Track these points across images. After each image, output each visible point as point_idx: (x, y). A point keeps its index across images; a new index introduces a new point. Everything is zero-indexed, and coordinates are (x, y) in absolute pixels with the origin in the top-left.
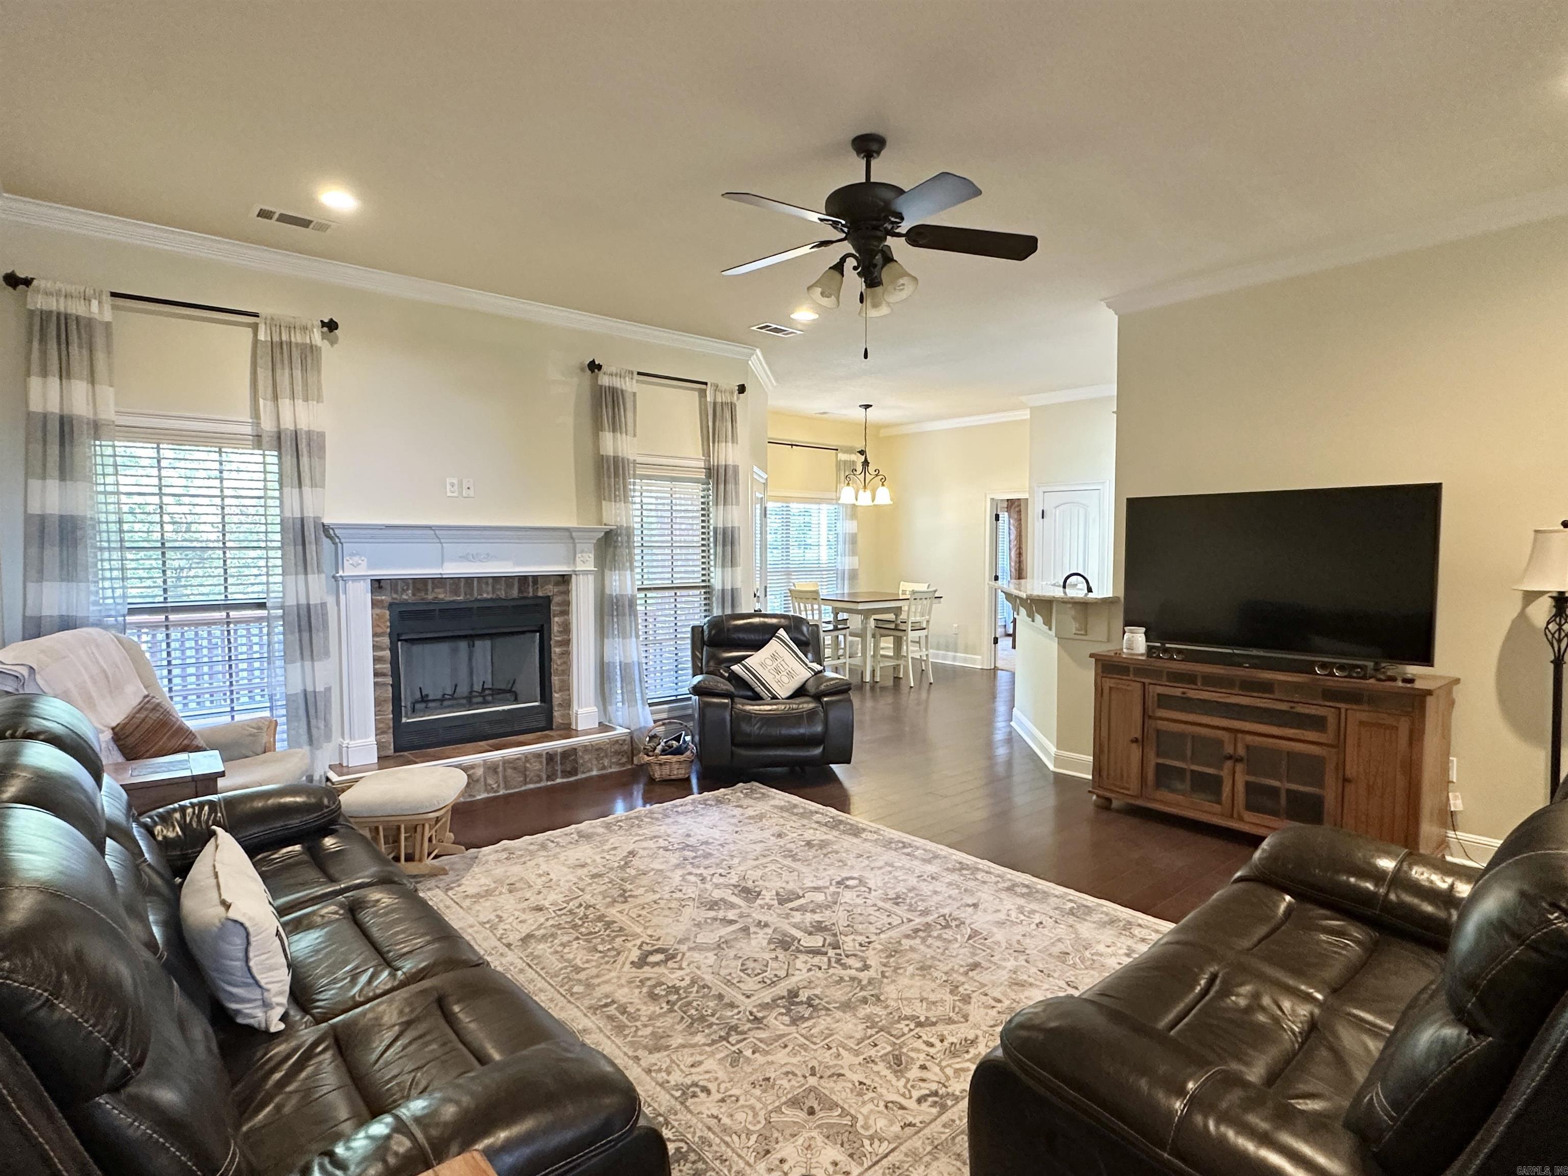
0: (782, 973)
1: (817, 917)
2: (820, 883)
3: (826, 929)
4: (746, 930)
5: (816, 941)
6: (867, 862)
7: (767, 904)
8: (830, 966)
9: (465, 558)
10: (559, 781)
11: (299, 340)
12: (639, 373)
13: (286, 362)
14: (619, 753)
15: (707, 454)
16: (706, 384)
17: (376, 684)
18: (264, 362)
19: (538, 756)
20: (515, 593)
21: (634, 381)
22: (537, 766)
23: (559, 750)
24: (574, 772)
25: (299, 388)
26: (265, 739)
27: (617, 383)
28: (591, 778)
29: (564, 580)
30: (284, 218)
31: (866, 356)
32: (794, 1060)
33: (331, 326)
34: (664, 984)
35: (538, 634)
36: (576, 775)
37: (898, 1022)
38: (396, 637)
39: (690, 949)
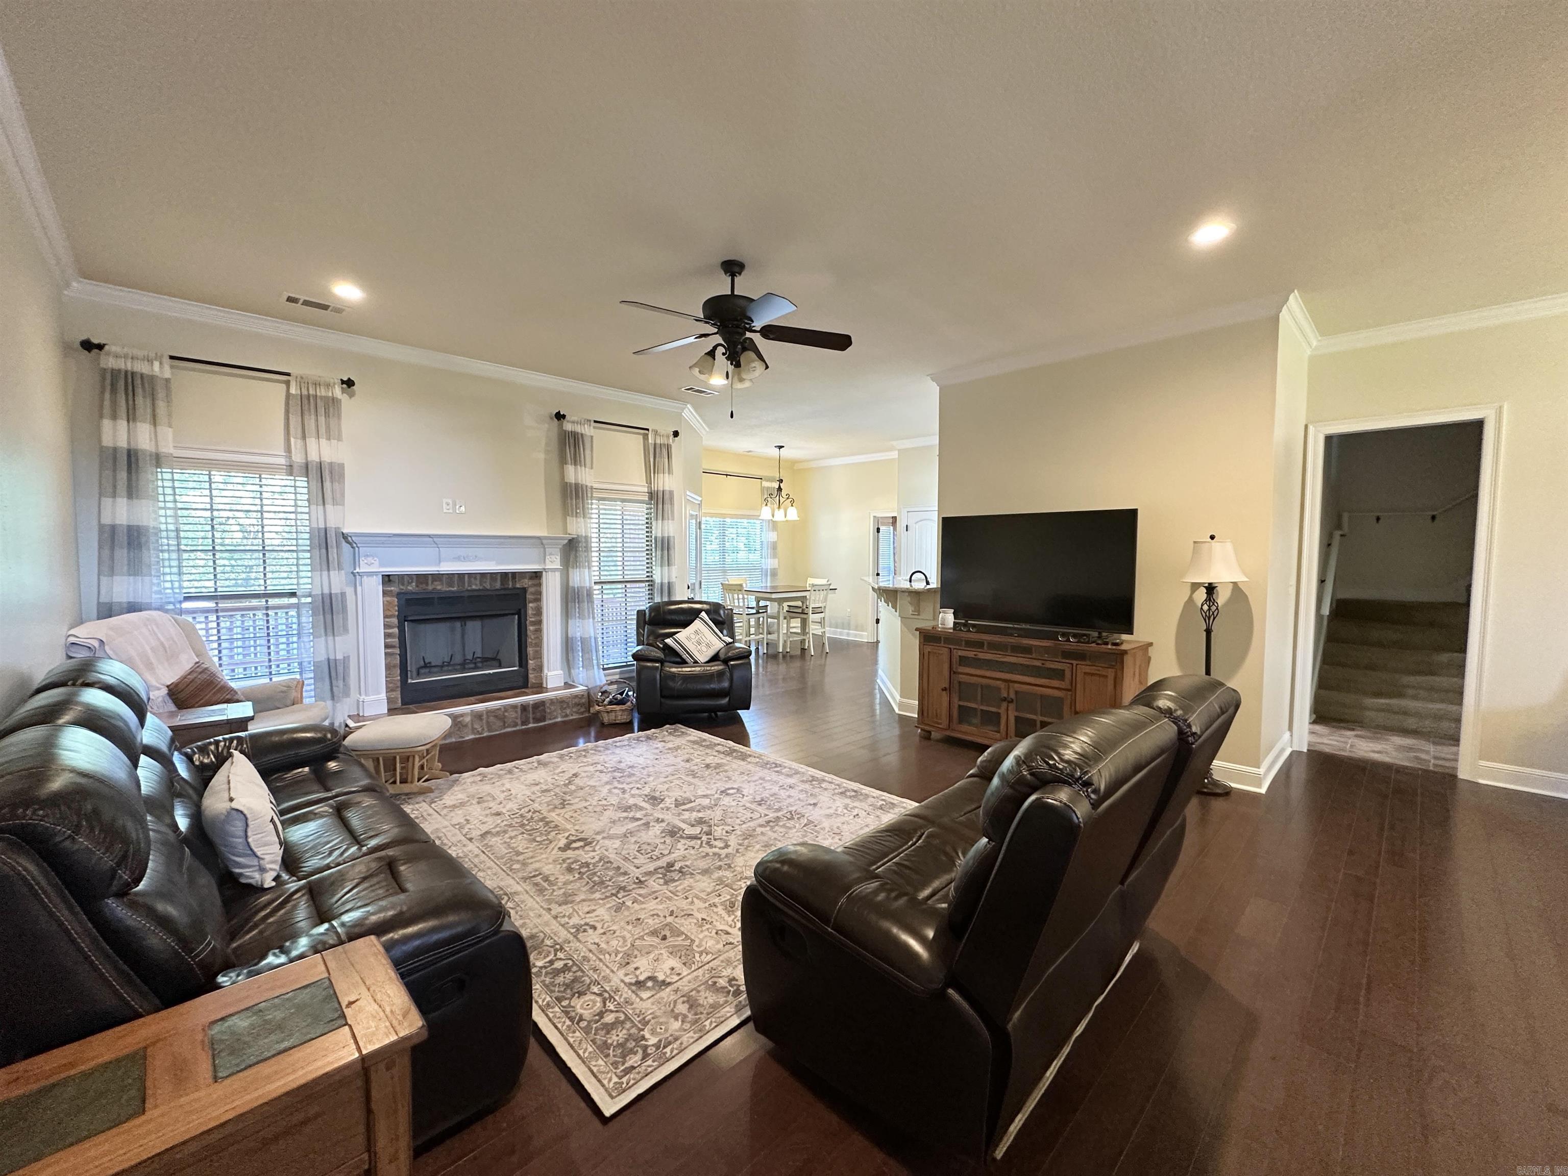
0: (666, 852)
1: (700, 815)
2: (709, 792)
3: (705, 822)
4: (647, 825)
5: (696, 830)
6: (746, 777)
7: (667, 807)
8: (701, 846)
9: (458, 559)
10: (531, 725)
11: (323, 394)
12: (595, 422)
13: (313, 410)
14: (579, 705)
15: (649, 481)
16: (648, 430)
17: (386, 654)
18: (295, 408)
19: (514, 707)
20: (498, 585)
21: (592, 427)
22: (514, 715)
23: (531, 702)
24: (543, 719)
25: (323, 430)
26: (294, 694)
27: (578, 429)
28: (555, 724)
29: (537, 576)
30: (306, 303)
31: (732, 417)
32: (661, 907)
33: (349, 383)
34: (579, 861)
35: (517, 616)
36: (545, 721)
37: (740, 880)
38: (403, 619)
39: (604, 838)
